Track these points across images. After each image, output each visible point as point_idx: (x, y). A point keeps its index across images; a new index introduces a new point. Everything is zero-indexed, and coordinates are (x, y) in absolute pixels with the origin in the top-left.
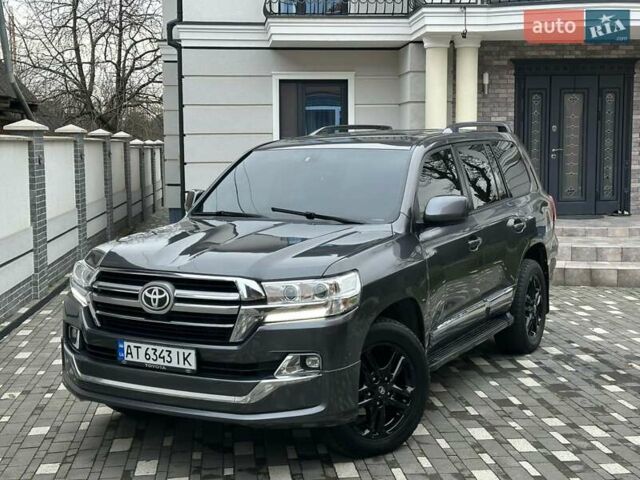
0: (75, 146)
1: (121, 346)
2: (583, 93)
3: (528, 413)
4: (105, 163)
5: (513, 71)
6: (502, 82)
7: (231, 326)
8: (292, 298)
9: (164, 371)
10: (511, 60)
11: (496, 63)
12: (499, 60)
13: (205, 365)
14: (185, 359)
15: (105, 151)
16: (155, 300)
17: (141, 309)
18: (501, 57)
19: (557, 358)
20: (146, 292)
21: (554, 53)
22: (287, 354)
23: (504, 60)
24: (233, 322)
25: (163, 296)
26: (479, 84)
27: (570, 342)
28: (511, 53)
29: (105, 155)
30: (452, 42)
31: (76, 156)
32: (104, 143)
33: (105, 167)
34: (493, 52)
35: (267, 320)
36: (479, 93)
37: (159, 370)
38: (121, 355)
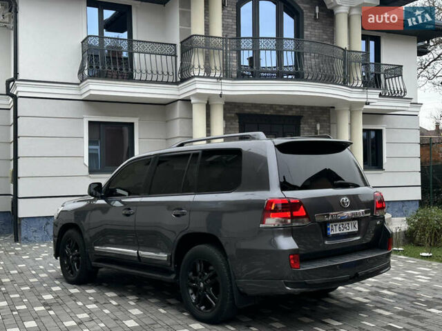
5: (237, 121)
6: (232, 126)
11: (228, 115)
12: (230, 113)
28: (236, 109)
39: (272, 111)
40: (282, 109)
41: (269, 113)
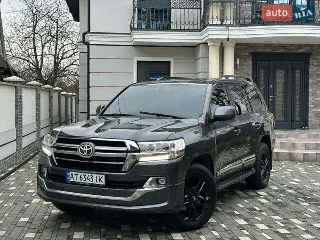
0: (37, 91)
1: (68, 174)
2: (285, 70)
3: (264, 214)
4: (50, 102)
5: (251, 59)
6: (246, 63)
7: (123, 163)
8: (153, 150)
9: (89, 186)
10: (250, 53)
11: (243, 54)
12: (244, 53)
13: (110, 183)
14: (100, 180)
15: (50, 96)
16: (85, 151)
17: (79, 156)
18: (246, 51)
19: (276, 191)
20: (81, 147)
21: (271, 50)
22: (150, 177)
23: (247, 53)
24: (124, 161)
25: (89, 149)
26: (235, 64)
27: (282, 185)
28: (250, 50)
29: (50, 98)
30: (222, 44)
31: (37, 97)
32: (50, 92)
33: (50, 104)
34: (241, 49)
35: (140, 160)
36: (235, 68)
37: (87, 186)
38: (68, 178)
39: (283, 50)
40: (293, 48)
41: (280, 52)
